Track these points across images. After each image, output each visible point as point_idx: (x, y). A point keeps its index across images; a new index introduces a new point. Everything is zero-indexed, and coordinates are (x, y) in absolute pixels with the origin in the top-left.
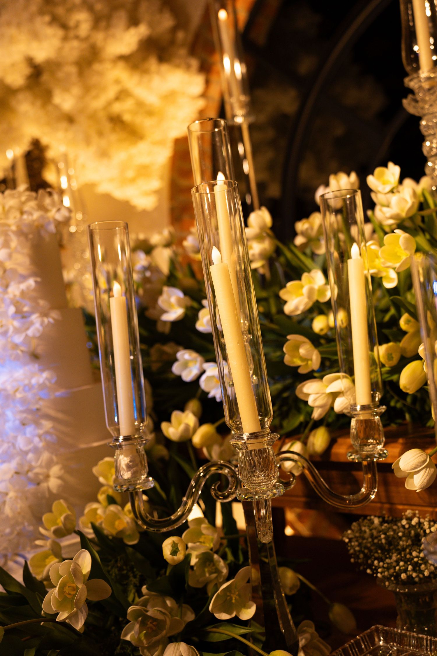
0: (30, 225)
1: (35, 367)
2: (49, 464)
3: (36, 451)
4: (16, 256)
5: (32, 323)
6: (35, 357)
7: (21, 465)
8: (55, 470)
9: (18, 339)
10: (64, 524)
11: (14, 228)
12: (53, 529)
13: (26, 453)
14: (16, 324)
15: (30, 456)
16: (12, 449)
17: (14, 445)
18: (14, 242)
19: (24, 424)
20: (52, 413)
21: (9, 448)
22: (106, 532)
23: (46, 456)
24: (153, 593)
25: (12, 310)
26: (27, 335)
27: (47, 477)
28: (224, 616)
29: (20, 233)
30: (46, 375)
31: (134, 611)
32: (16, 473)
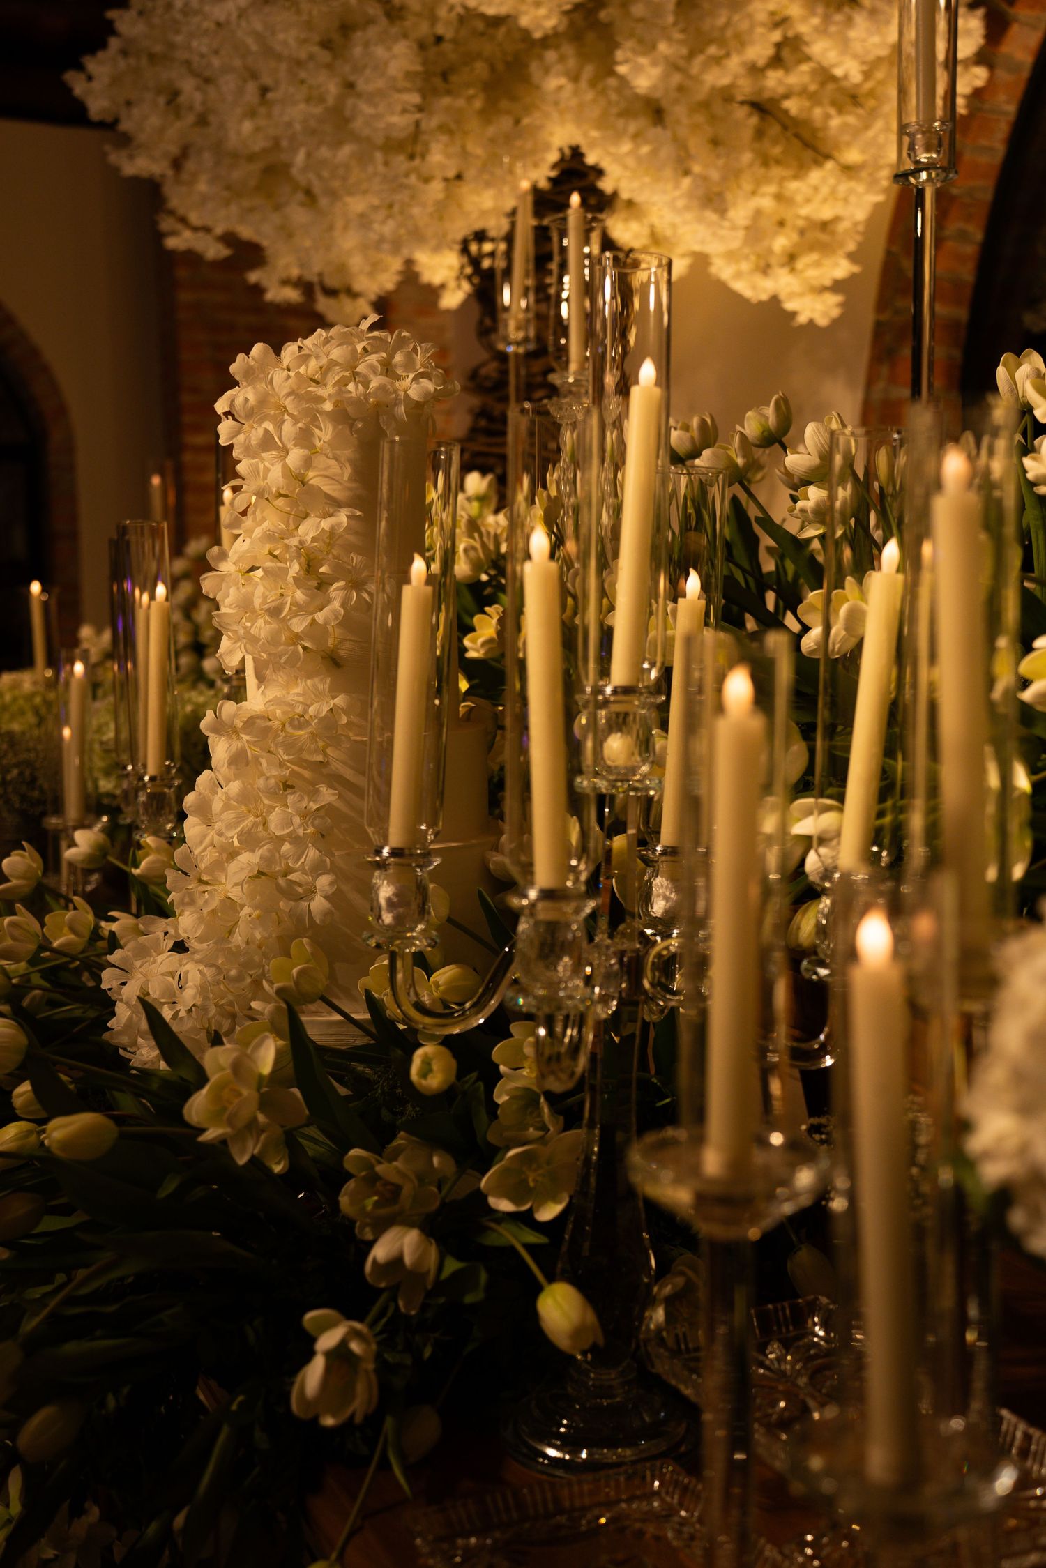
0: (358, 403)
1: (322, 683)
2: (317, 870)
3: (295, 839)
4: (320, 461)
5: (329, 601)
6: (333, 661)
7: (268, 860)
8: (324, 882)
9: (299, 625)
10: (297, 983)
11: (328, 406)
12: (276, 986)
13: (280, 840)
14: (300, 596)
15: (286, 847)
16: (260, 828)
17: (265, 823)
18: (325, 434)
19: (287, 786)
20: (348, 774)
21: (255, 825)
22: (388, 1013)
23: (312, 853)
24: (414, 1138)
25: (295, 568)
26: (314, 621)
27: (311, 892)
28: (505, 1206)
29: (342, 416)
30: (340, 700)
31: (359, 1158)
32: (260, 873)
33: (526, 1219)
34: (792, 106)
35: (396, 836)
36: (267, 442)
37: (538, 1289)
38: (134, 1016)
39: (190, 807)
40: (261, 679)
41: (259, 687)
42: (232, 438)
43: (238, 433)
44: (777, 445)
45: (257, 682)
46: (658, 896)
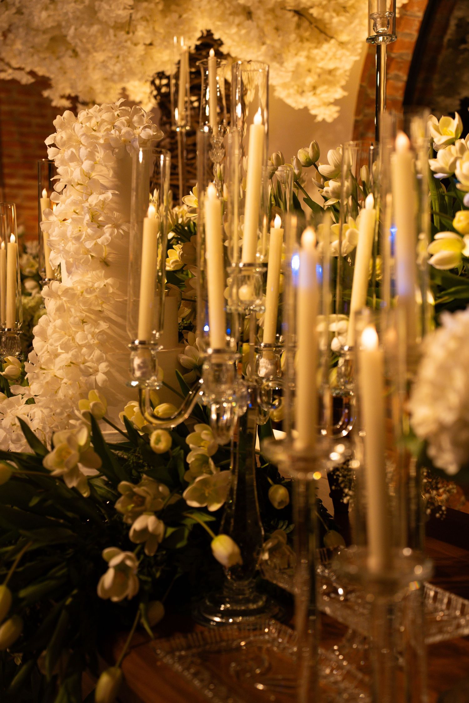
0: (117, 140)
1: (101, 273)
2: (99, 360)
3: (90, 347)
4: (98, 168)
5: (103, 233)
6: (105, 263)
7: (76, 356)
8: (103, 366)
9: (89, 245)
10: (92, 410)
11: (102, 141)
12: (82, 411)
13: (80, 347)
14: (90, 231)
15: (84, 350)
16: (71, 342)
17: (73, 339)
18: (100, 155)
19: (83, 322)
20: (113, 316)
21: (69, 340)
22: (135, 426)
23: (97, 353)
24: (151, 479)
25: (88, 217)
26: (96, 244)
27: (97, 371)
28: (195, 504)
29: (108, 146)
30: (109, 281)
31: (125, 486)
32: (71, 363)
33: (204, 510)
34: (314, 12)
35: (142, 335)
36: (73, 158)
37: (211, 539)
38: (8, 435)
39: (36, 332)
40: (69, 272)
41: (68, 276)
42: (55, 156)
43: (58, 154)
44: (313, 166)
45: (68, 274)
46: (262, 367)
